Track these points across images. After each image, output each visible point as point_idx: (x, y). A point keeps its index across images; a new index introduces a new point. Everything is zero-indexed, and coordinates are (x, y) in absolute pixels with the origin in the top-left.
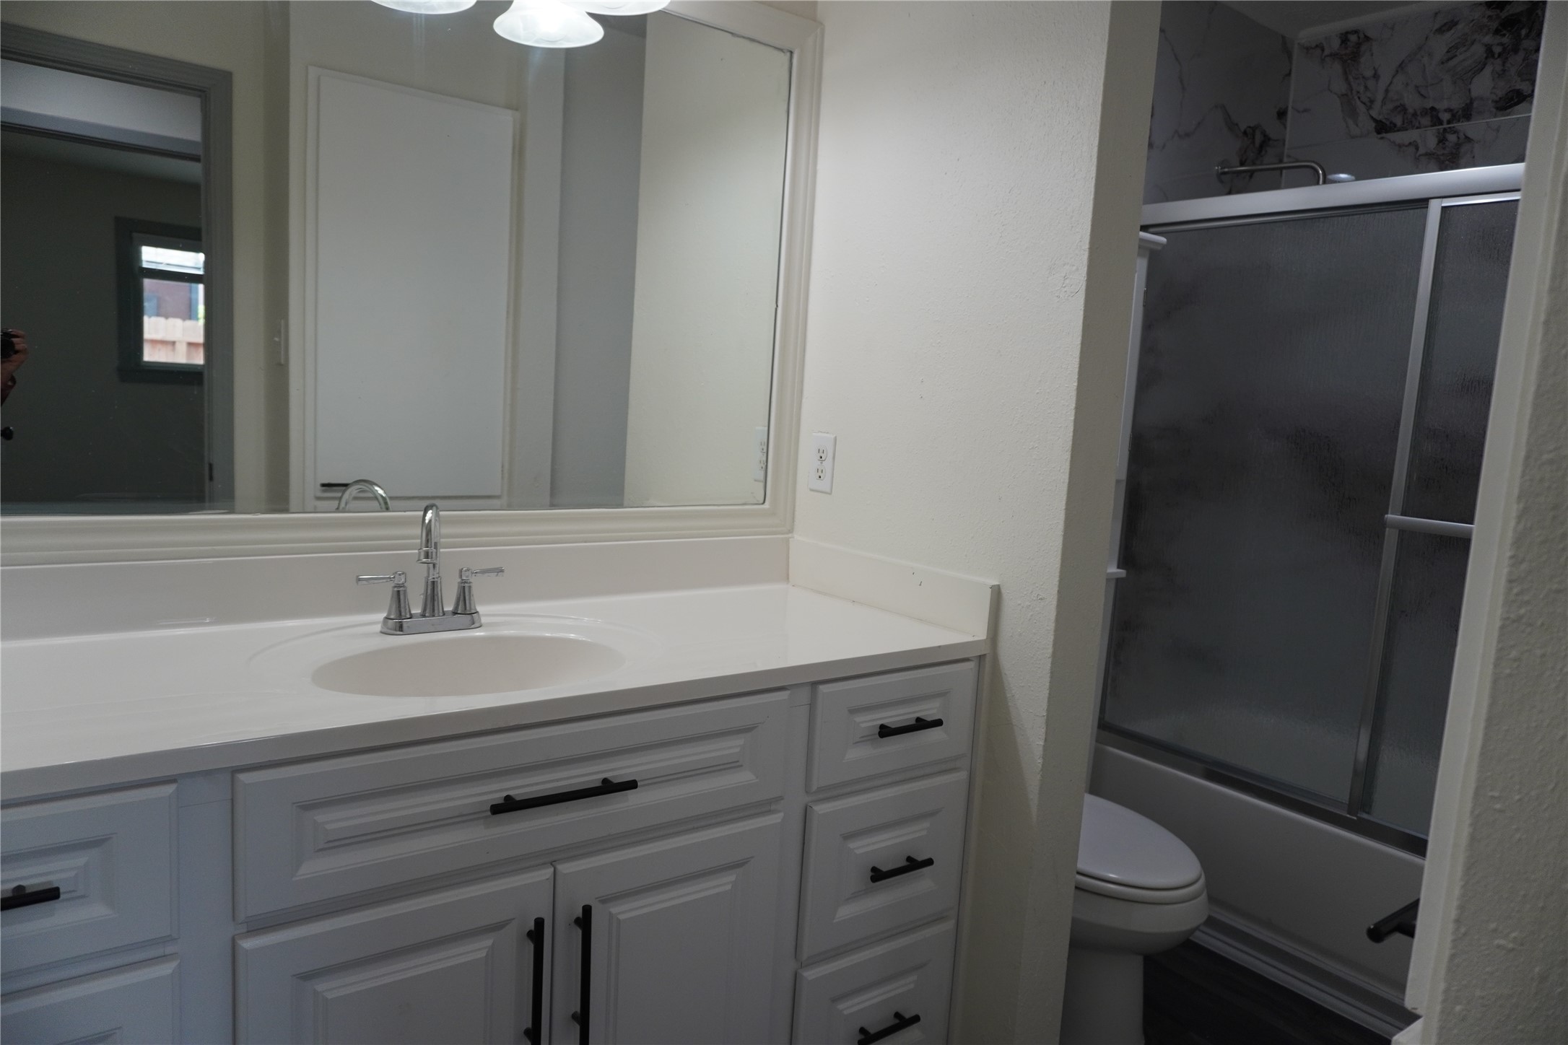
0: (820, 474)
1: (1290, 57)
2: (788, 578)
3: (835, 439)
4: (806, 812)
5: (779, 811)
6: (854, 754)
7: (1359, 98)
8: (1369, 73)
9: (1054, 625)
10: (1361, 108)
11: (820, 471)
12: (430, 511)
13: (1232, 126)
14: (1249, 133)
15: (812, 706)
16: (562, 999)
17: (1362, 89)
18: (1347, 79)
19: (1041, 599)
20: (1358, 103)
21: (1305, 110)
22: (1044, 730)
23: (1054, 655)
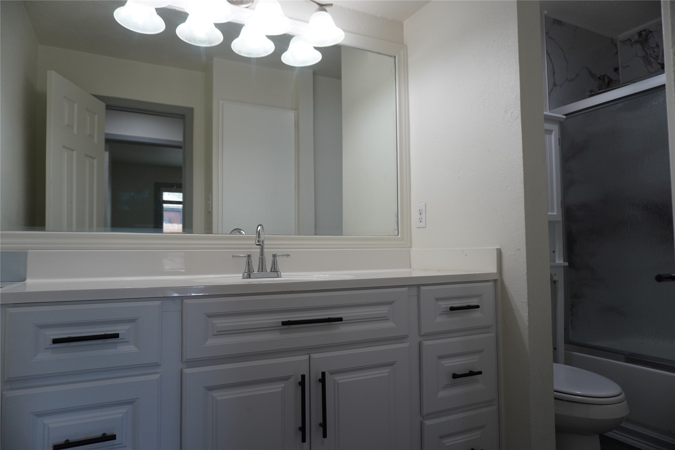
0: (420, 220)
1: (616, 46)
2: (411, 267)
3: (426, 204)
4: (420, 345)
5: (407, 342)
6: (440, 319)
7: (651, 56)
8: (654, 45)
9: (526, 259)
10: (653, 60)
11: (420, 219)
12: (260, 227)
13: (592, 75)
14: (602, 78)
15: (419, 296)
16: (314, 417)
17: (652, 52)
18: (644, 50)
19: (519, 250)
20: (651, 58)
21: (627, 66)
22: (527, 309)
23: (528, 273)
